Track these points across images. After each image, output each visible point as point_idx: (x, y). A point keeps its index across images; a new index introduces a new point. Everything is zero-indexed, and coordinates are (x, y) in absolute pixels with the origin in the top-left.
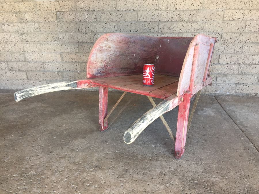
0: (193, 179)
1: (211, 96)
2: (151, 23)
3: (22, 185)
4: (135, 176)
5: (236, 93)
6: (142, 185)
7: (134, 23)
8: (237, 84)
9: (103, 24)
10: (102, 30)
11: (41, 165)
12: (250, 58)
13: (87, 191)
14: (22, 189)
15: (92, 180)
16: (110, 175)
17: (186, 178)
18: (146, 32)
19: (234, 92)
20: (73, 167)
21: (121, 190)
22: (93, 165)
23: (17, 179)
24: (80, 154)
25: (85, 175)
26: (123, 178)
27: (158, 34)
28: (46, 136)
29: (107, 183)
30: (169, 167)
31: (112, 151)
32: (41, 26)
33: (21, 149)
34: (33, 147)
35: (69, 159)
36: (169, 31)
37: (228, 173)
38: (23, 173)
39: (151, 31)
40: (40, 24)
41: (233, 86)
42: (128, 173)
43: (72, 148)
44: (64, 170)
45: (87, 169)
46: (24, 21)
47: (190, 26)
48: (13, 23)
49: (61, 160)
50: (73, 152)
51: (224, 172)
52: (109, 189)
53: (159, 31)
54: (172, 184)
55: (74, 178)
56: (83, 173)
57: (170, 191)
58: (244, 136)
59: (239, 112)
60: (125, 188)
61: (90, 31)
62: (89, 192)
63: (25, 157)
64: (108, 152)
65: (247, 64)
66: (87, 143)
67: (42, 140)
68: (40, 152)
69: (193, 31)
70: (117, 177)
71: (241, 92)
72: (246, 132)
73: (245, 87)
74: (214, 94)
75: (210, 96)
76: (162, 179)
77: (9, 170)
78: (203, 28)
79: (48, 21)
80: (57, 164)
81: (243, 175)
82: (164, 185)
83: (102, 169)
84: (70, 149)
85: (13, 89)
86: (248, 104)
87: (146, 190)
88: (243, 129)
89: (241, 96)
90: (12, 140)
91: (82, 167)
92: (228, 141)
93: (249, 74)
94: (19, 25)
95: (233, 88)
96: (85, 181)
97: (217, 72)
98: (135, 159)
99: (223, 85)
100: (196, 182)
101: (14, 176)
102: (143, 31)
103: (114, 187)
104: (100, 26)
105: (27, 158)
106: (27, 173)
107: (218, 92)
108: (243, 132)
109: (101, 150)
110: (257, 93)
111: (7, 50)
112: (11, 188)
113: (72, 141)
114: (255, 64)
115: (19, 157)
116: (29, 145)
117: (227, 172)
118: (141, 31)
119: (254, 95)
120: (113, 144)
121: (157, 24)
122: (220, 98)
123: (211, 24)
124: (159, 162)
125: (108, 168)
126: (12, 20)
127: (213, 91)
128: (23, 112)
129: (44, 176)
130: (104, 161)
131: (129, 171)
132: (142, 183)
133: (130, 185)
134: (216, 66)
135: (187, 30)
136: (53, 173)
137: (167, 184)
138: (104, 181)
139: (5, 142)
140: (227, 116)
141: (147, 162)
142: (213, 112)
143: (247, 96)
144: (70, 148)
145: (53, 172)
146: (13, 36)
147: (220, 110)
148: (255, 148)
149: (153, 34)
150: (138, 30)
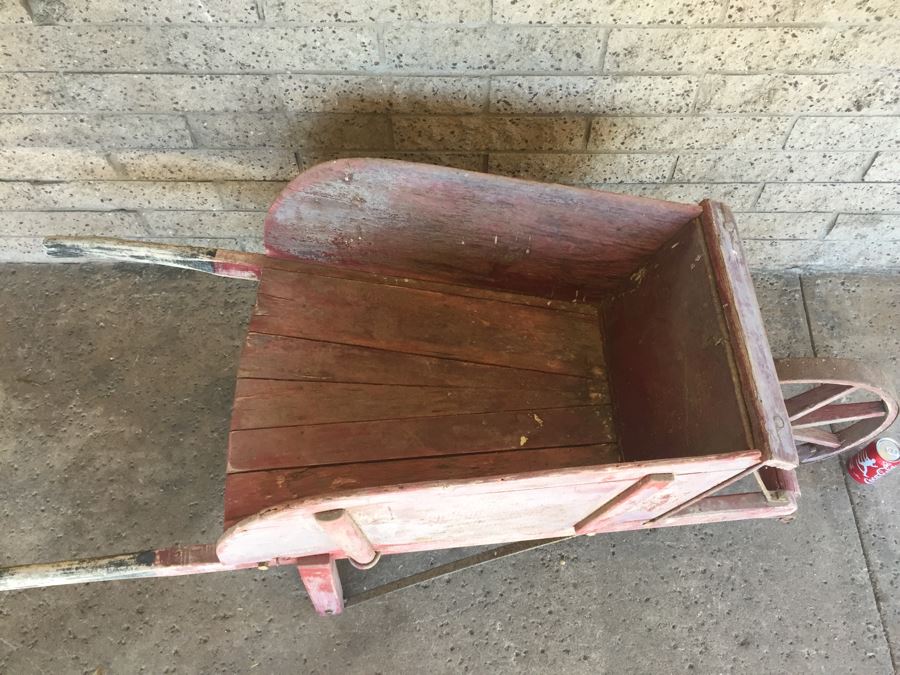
1: (788, 283)
2: (564, 32)
5: (892, 266)
7: (475, 30)
9: (300, 31)
10: (297, 60)
18: (537, 69)
19: (883, 262)
27: (595, 78)
36: (657, 64)
39: (563, 66)
41: (889, 247)
47: (775, 45)
53: (607, 66)
61: (232, 66)
74: (799, 272)
75: (785, 279)
78: (836, 53)
95: (885, 252)
97: (842, 205)
99: (847, 243)
102: (519, 63)
104: (283, 43)
118: (511, 65)
121: (601, 36)
123: (884, 38)
127: (798, 256)
134: (844, 187)
135: (755, 61)
149: (572, 79)
150: (492, 62)
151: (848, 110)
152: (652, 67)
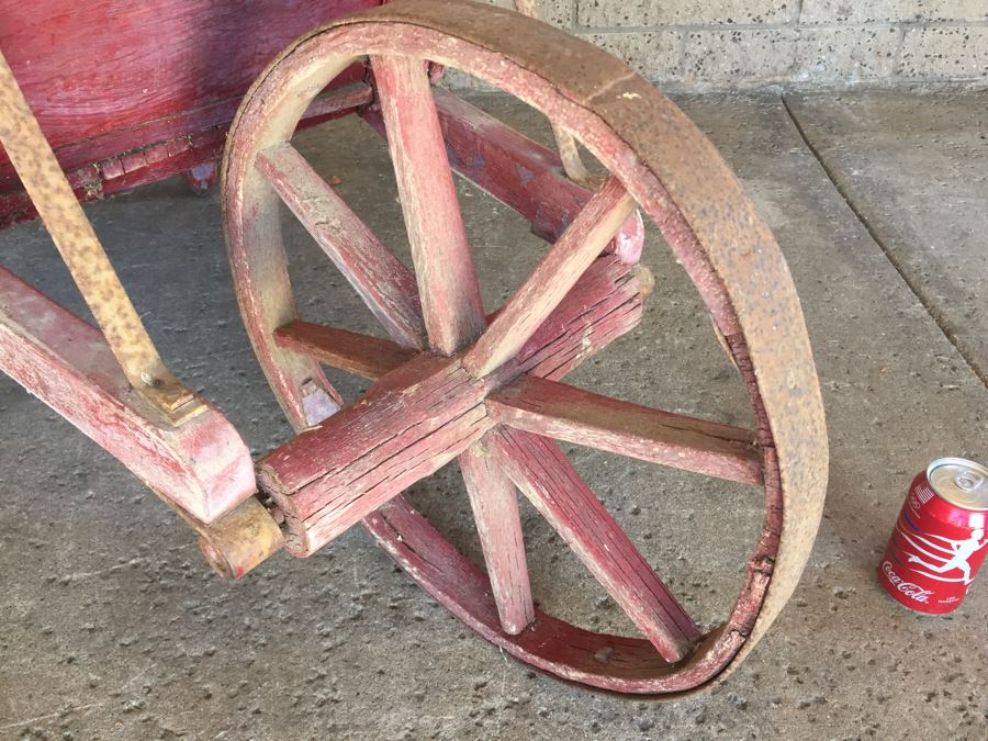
1: (766, 100)
5: (899, 78)
8: (908, 23)
19: (886, 72)
30: (474, 681)
31: (99, 563)
37: (882, 700)
41: (886, 38)
51: (854, 694)
58: (956, 362)
59: (917, 193)
71: (927, 69)
72: (964, 332)
73: (946, 41)
74: (779, 90)
75: (762, 98)
86: (962, 140)
88: (953, 315)
89: (923, 91)
92: (867, 411)
95: (884, 52)
98: (247, 621)
99: (831, 30)
107: (804, 76)
108: (948, 334)
109: (28, 552)
117: (869, 691)
122: (812, 110)
124: (410, 636)
127: (775, 69)
130: (20, 661)
140: (853, 228)
141: (327, 644)
142: (778, 202)
143: (955, 90)
147: (814, 190)
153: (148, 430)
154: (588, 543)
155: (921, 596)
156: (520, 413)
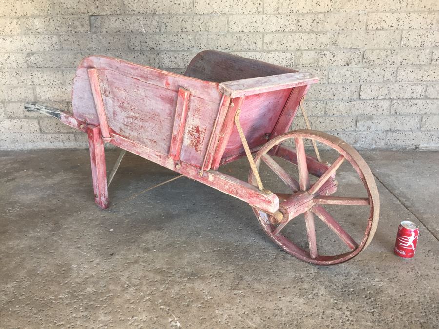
0: (346, 285)
2: (250, 35)
3: (79, 311)
4: (256, 285)
5: (387, 146)
6: (270, 299)
7: (223, 35)
8: (388, 131)
9: (171, 36)
10: (169, 46)
11: (100, 277)
12: (409, 90)
13: (186, 314)
14: (80, 317)
15: (190, 296)
16: (216, 286)
17: (335, 285)
18: (243, 49)
19: (383, 144)
20: (154, 278)
21: (239, 309)
22: (185, 272)
23: (67, 302)
24: (161, 255)
25: (176, 288)
26: (239, 289)
27: (261, 52)
28: (96, 229)
29: (215, 299)
30: (306, 269)
31: (211, 249)
32: (62, 41)
33: (59, 252)
34: (78, 247)
35: (144, 264)
36: (280, 47)
37: (397, 273)
38: (75, 291)
39: (251, 47)
40: (61, 37)
41: (382, 135)
42: (244, 282)
43: (145, 247)
44: (141, 284)
45: (178, 279)
46: (32, 32)
47: (314, 39)
48: (13, 35)
49: (132, 266)
50: (148, 253)
51: (391, 272)
52: (221, 309)
53: (265, 48)
54: (317, 295)
55: (161, 294)
56: (172, 285)
57: (316, 306)
58: (409, 214)
59: (395, 176)
60: (244, 305)
61: (148, 49)
62: (190, 315)
63: (70, 265)
64: (205, 250)
65: (403, 99)
66: (168, 236)
67: (90, 236)
68: (93, 256)
69: (318, 48)
70: (229, 290)
71: (395, 144)
72: (411, 207)
73: (400, 136)
76: (299, 288)
77: (50, 288)
78: (334, 42)
79: (75, 32)
80: (127, 274)
81: (420, 275)
82: (304, 298)
83: (201, 278)
84: (142, 248)
85: (16, 149)
86: (407, 162)
87: (278, 306)
88: (407, 203)
89: (394, 149)
90: (39, 238)
91: (170, 277)
93: (406, 115)
94: (24, 39)
95: (382, 138)
96: (179, 298)
97: (356, 113)
98: (250, 259)
99: (365, 133)
100: (351, 289)
101: (60, 297)
102: (237, 47)
103: (229, 305)
104: (165, 40)
105: (74, 266)
106: (81, 291)
107: (359, 145)
108: (407, 208)
109: (193, 247)
110: (419, 145)
111: (3, 83)
112: (60, 317)
113: (142, 234)
114: (416, 99)
115: (60, 266)
116: (71, 245)
117: (395, 271)
118: (235, 48)
119: (414, 147)
120: (211, 237)
121: (261, 36)
123: (347, 36)
124: (289, 262)
125: (210, 276)
126: (11, 31)
128: (44, 189)
129: (110, 295)
130: (202, 265)
131: (246, 279)
132: (270, 295)
133: (252, 300)
134: (355, 103)
135: (310, 46)
136: (125, 289)
137: (309, 295)
138: (210, 296)
139: (28, 241)
141: (270, 263)
143: (404, 149)
144: (141, 246)
145: (124, 287)
146: (12, 58)
148: (430, 232)
149: (254, 53)
150: (229, 47)
151: (345, 65)
152: (278, 49)
153: (265, 196)
154: (334, 227)
155: (404, 253)
156: (321, 200)
